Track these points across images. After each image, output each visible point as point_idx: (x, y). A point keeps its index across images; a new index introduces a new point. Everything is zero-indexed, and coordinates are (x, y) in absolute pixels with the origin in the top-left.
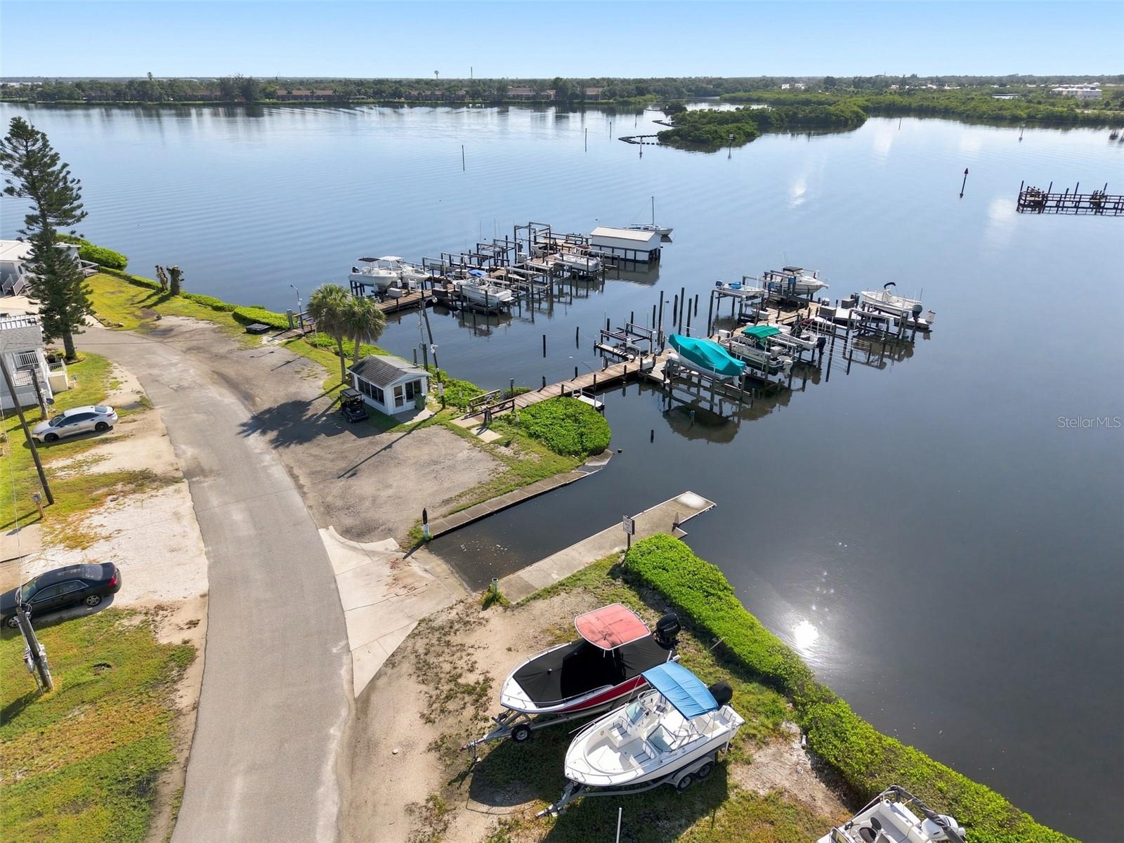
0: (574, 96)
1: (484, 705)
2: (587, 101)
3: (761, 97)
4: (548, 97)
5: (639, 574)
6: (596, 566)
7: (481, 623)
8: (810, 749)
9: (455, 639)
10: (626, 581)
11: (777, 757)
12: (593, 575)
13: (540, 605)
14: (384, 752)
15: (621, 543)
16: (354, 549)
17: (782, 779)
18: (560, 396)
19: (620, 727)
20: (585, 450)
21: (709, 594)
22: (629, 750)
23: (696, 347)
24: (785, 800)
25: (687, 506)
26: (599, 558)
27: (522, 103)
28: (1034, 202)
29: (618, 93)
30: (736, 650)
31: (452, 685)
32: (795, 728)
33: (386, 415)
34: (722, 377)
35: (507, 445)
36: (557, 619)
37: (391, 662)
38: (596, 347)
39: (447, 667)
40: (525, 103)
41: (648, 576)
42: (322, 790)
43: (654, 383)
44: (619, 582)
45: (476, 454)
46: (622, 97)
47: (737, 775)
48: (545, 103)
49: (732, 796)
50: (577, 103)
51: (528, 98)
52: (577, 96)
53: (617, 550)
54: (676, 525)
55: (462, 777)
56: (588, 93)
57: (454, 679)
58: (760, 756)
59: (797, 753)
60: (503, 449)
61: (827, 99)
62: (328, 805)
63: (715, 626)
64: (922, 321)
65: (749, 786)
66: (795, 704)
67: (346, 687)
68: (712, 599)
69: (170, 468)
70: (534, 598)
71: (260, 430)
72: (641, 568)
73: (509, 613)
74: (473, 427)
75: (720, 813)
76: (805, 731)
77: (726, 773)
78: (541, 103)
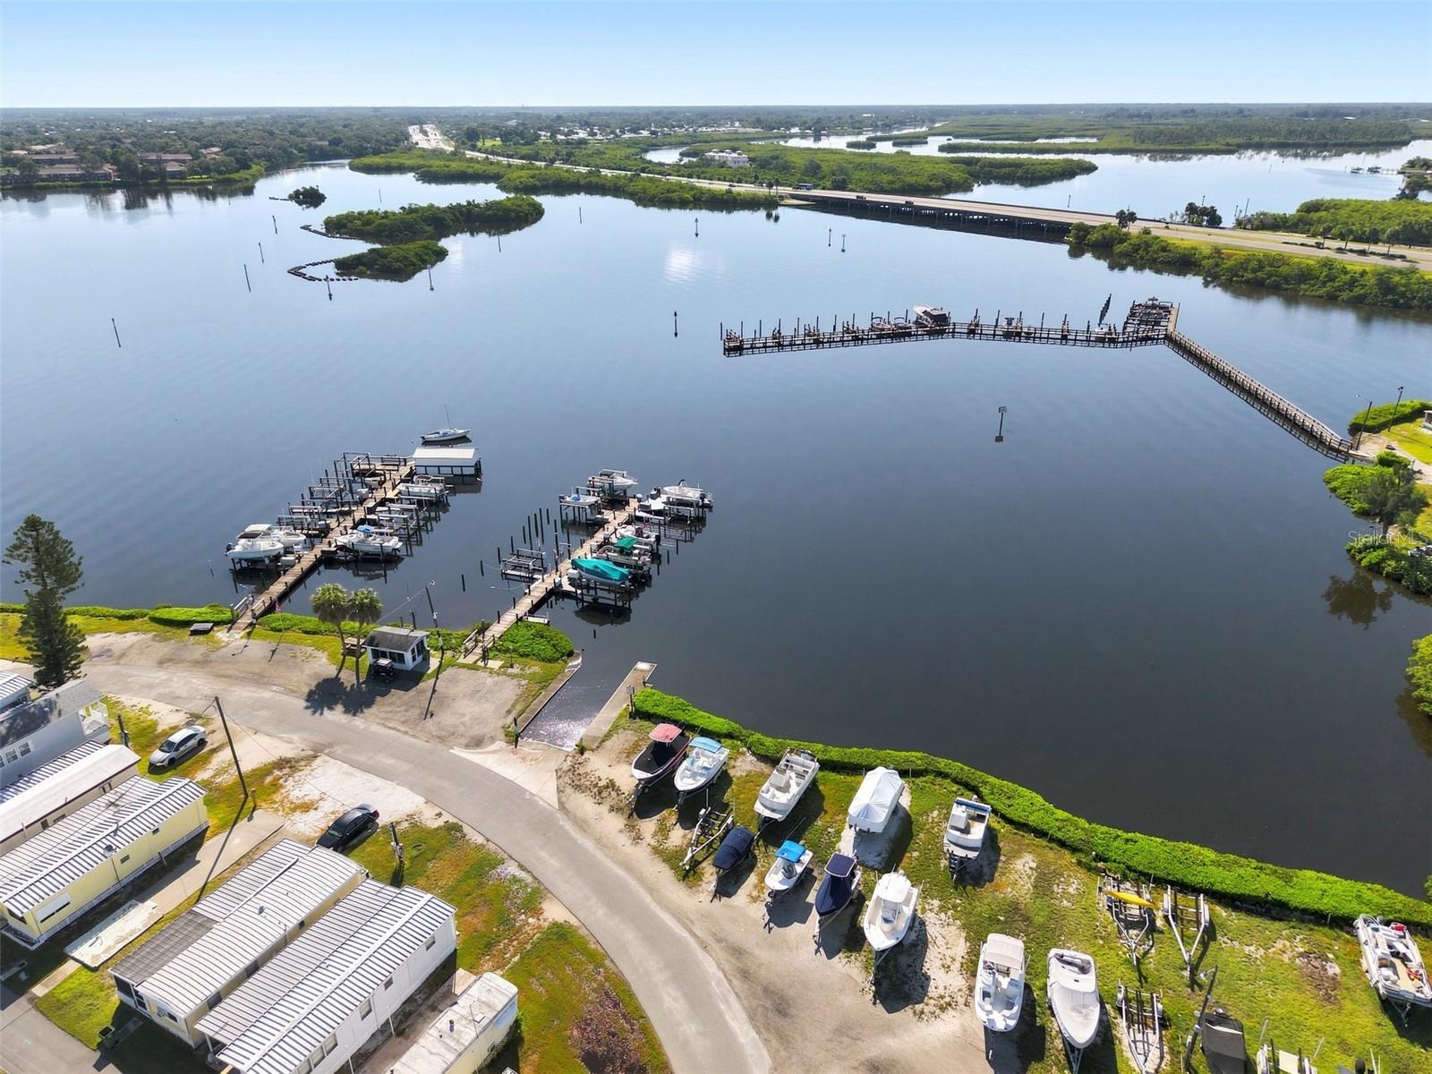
0: (147, 174)
1: (618, 789)
2: (169, 181)
3: (404, 164)
4: (107, 176)
5: (647, 712)
6: (621, 716)
7: (587, 760)
8: (754, 754)
9: (582, 771)
10: (641, 718)
11: (743, 761)
12: (623, 720)
13: (608, 743)
14: (592, 822)
15: (625, 701)
16: (481, 753)
17: (749, 767)
18: (517, 622)
19: (686, 769)
20: (563, 655)
21: (684, 710)
22: (694, 775)
23: (596, 567)
24: (753, 773)
25: (642, 671)
26: (619, 712)
27: (67, 187)
28: (735, 348)
29: (212, 167)
30: (710, 728)
31: (597, 789)
32: (745, 749)
33: (407, 671)
34: (619, 583)
35: (512, 667)
36: (621, 746)
37: (559, 791)
38: (502, 573)
39: (588, 783)
40: (71, 187)
41: (652, 711)
42: (579, 841)
43: (567, 595)
44: (638, 720)
45: (496, 678)
46: (220, 173)
47: (732, 772)
48: (104, 185)
49: (734, 779)
50: (156, 184)
51: (72, 178)
52: (153, 175)
53: (625, 706)
54: (644, 683)
55: (631, 815)
56: (168, 169)
57: (596, 786)
58: (738, 763)
59: (750, 758)
60: (510, 670)
61: (485, 171)
62: (589, 845)
63: (696, 722)
64: (706, 501)
65: (738, 774)
66: (741, 741)
67: (550, 808)
68: (687, 712)
69: (297, 751)
70: (603, 741)
71: (326, 709)
72: (647, 709)
73: (596, 752)
74: (478, 660)
75: (733, 786)
76: (749, 749)
77: (728, 774)
78: (97, 186)
